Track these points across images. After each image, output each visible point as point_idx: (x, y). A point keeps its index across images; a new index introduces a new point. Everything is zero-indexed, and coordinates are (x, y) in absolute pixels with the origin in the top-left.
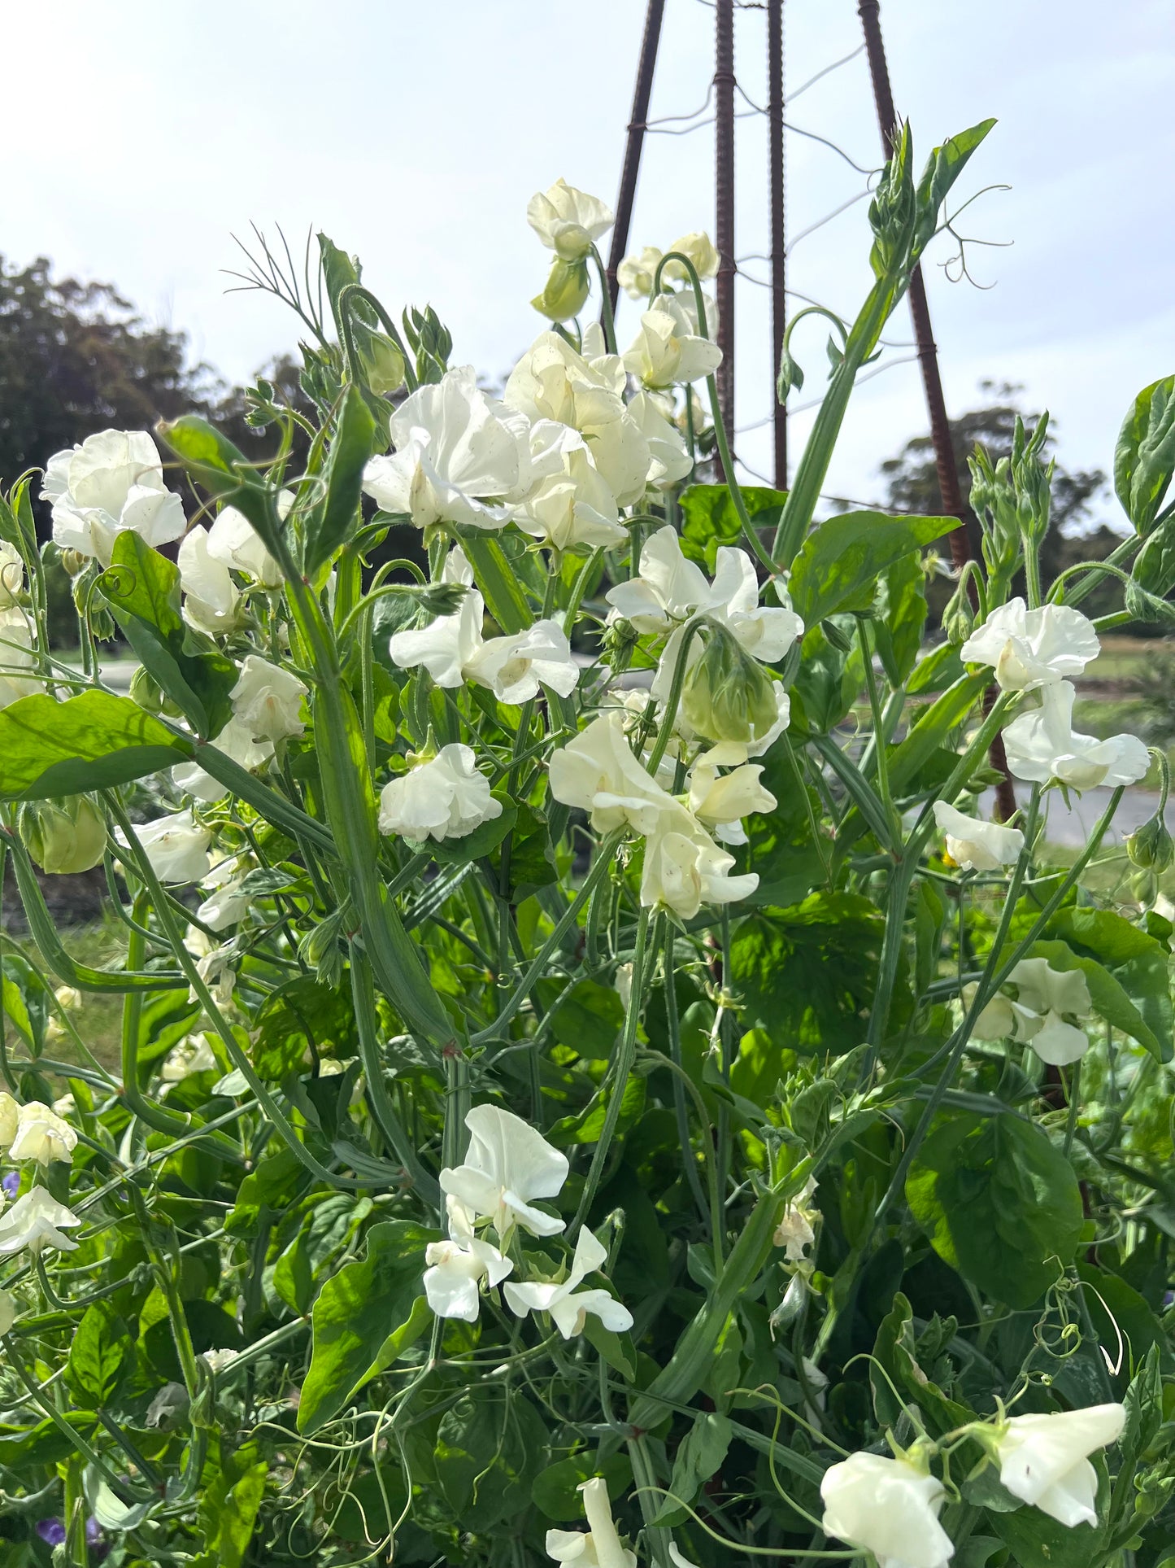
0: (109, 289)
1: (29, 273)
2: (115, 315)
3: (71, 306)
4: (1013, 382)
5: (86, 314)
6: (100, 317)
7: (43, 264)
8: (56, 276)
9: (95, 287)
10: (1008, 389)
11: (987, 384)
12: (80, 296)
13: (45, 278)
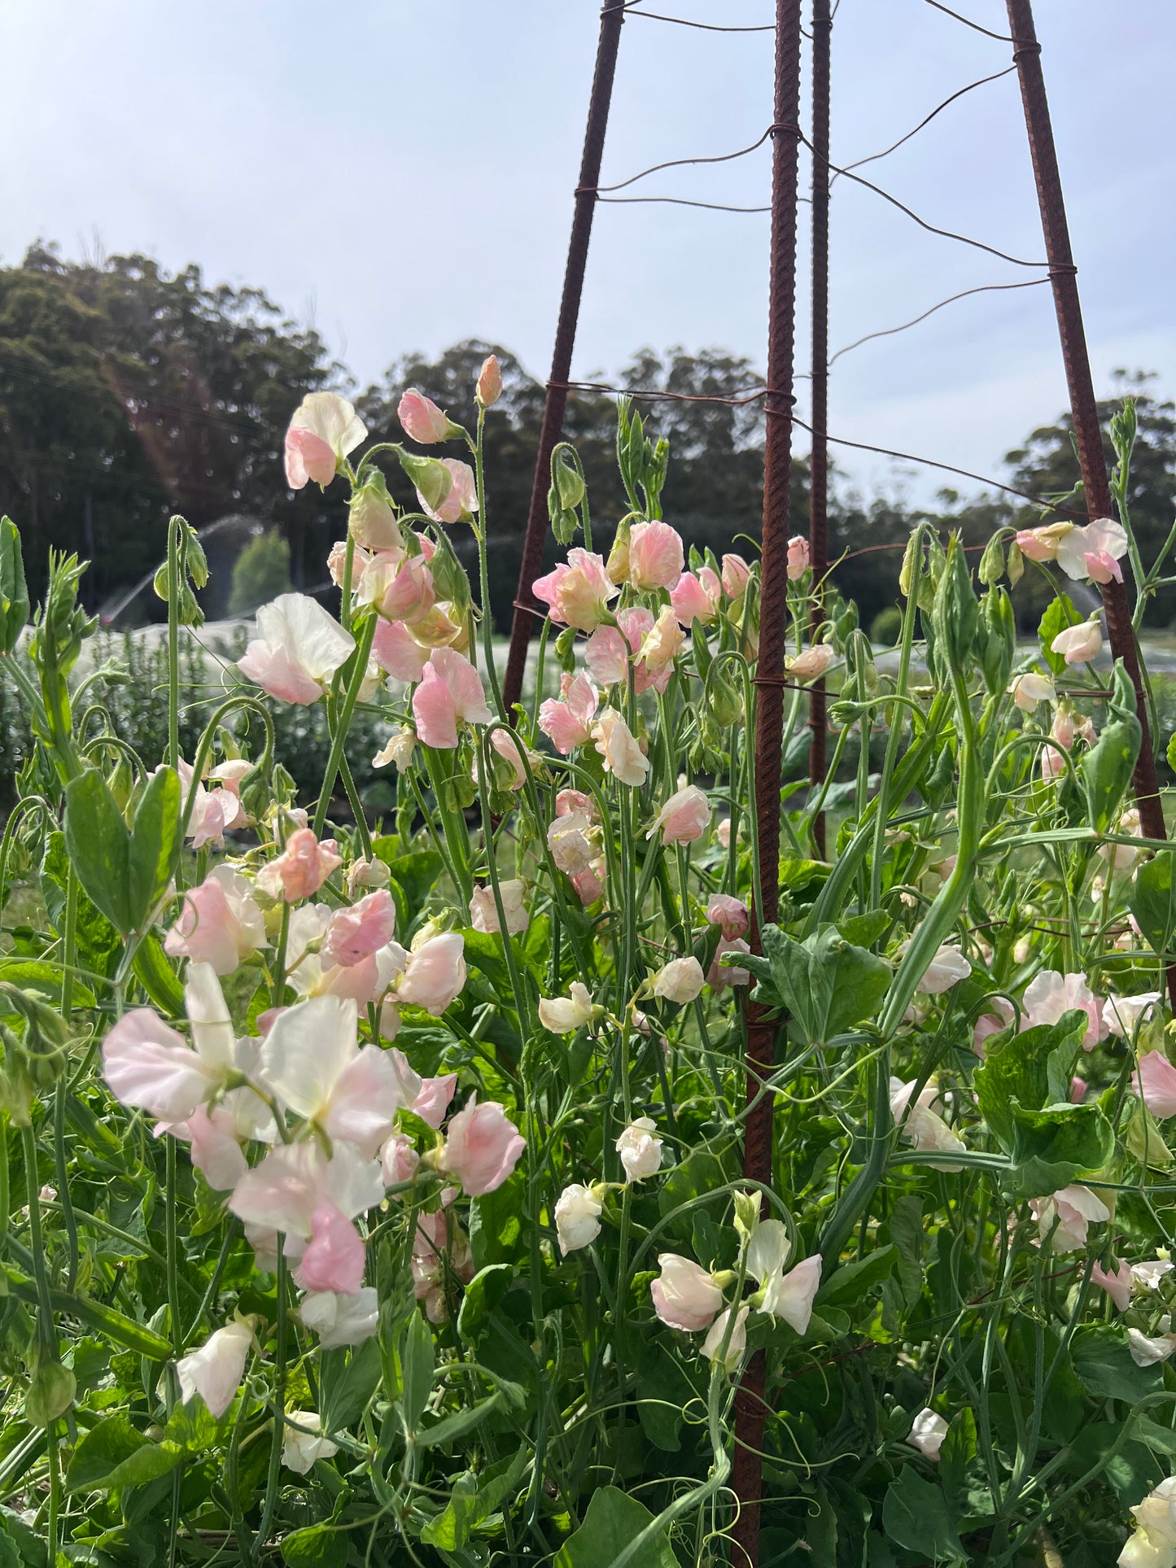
0: (260, 294)
1: (182, 279)
2: (263, 319)
3: (225, 311)
4: (1146, 372)
5: (237, 319)
6: (251, 321)
7: (194, 271)
8: (209, 283)
9: (247, 292)
10: (1141, 377)
11: (1121, 373)
12: (231, 301)
13: (197, 285)
